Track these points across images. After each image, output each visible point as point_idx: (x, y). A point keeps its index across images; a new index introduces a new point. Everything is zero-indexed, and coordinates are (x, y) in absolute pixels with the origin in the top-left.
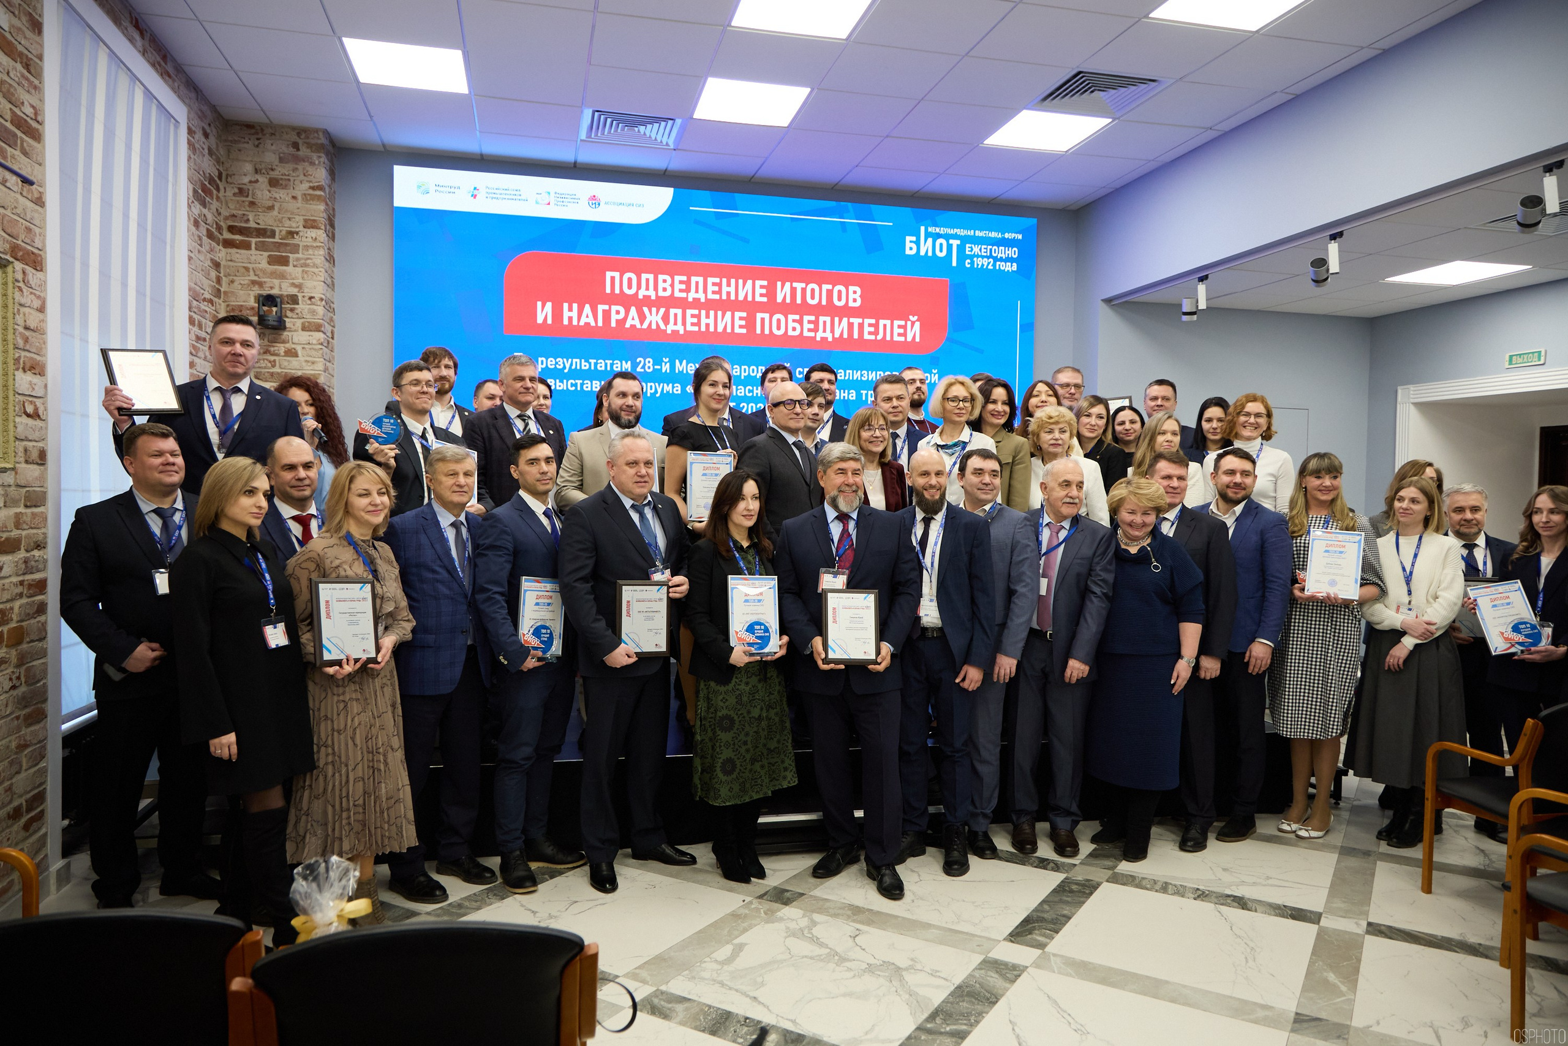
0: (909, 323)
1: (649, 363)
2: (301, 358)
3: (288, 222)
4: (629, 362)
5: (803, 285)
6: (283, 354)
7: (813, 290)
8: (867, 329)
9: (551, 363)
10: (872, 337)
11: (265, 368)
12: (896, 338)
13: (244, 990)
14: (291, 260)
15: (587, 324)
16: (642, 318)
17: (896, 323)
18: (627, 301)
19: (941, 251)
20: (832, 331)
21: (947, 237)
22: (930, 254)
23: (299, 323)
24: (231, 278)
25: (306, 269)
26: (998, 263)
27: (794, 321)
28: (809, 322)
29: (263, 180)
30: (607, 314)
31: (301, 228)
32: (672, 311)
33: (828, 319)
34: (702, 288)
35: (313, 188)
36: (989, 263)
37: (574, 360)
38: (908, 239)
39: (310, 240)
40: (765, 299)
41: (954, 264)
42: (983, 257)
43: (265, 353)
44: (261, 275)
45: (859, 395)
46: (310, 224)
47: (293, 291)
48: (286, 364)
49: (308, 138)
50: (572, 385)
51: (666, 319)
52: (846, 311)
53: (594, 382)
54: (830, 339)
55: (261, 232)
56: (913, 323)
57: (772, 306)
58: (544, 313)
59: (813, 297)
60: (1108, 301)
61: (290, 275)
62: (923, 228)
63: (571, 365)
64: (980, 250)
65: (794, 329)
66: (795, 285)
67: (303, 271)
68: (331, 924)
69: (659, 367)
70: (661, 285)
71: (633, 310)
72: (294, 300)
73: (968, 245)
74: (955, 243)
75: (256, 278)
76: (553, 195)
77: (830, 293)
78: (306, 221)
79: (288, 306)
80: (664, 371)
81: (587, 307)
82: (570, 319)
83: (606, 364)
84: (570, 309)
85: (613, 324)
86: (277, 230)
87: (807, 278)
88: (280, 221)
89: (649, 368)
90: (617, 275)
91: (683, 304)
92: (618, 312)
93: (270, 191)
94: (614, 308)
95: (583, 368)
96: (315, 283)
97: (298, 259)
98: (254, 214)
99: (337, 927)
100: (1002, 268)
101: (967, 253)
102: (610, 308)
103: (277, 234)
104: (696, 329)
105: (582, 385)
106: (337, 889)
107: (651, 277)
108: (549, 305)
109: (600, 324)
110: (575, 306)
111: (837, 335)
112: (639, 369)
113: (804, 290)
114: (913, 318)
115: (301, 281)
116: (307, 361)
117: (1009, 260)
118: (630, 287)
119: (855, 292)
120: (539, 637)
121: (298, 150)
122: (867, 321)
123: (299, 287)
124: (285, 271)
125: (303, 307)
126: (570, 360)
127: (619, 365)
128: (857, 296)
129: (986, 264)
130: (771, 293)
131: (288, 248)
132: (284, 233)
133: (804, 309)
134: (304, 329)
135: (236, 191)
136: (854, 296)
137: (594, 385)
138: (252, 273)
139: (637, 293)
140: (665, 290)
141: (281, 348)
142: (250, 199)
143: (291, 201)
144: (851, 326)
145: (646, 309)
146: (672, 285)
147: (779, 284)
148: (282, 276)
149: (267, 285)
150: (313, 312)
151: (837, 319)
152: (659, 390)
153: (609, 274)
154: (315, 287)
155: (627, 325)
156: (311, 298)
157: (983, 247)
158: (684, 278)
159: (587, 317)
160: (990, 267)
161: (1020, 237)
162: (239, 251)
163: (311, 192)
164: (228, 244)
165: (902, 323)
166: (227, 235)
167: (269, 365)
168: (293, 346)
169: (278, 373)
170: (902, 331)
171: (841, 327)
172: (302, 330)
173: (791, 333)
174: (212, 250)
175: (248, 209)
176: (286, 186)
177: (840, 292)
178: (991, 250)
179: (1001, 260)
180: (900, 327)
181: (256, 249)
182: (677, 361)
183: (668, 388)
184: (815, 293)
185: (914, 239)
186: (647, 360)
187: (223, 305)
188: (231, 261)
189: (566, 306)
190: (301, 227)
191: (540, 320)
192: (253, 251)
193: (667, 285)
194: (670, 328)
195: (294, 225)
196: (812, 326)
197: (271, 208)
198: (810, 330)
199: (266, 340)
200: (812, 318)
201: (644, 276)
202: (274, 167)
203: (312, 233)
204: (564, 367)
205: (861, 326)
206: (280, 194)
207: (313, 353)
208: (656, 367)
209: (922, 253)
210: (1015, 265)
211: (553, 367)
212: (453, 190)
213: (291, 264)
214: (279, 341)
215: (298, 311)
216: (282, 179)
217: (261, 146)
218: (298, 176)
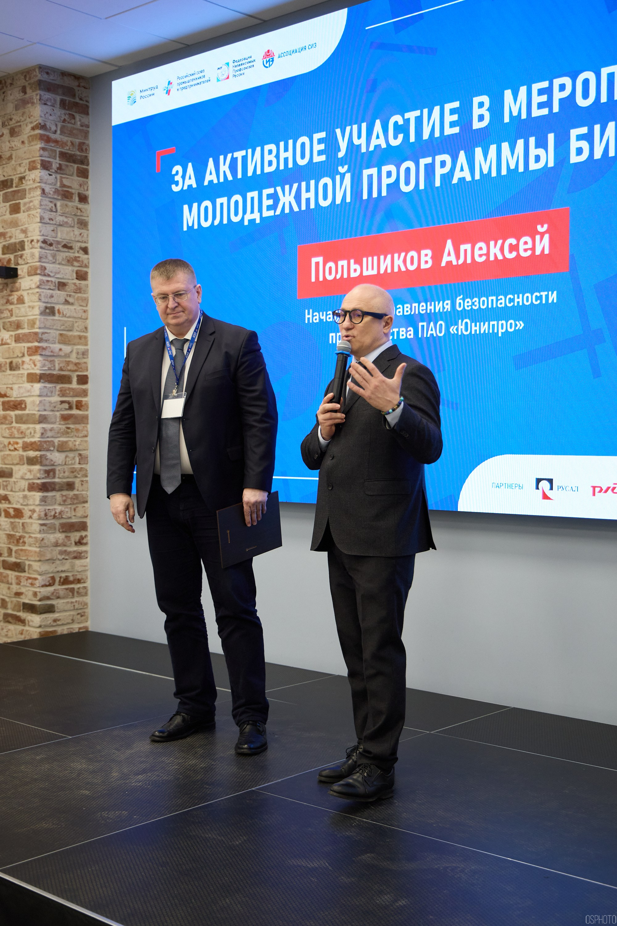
2: (26, 305)
3: (20, 168)
6: (16, 302)
11: (7, 318)
14: (22, 206)
23: (25, 267)
25: (29, 213)
29: (6, 131)
31: (28, 172)
35: (33, 129)
39: (31, 182)
43: (7, 303)
44: (5, 226)
46: (32, 168)
47: (21, 237)
48: (17, 311)
49: (30, 78)
61: (21, 221)
67: (29, 215)
72: (21, 246)
75: (3, 230)
76: (231, 64)
78: (30, 163)
79: (20, 253)
86: (14, 177)
88: (15, 169)
93: (9, 142)
96: (34, 225)
97: (25, 204)
103: (14, 182)
115: (26, 226)
116: (29, 307)
121: (25, 92)
123: (24, 231)
124: (17, 218)
125: (27, 252)
131: (20, 194)
132: (17, 180)
134: (30, 274)
138: (1, 225)
141: (14, 298)
143: (22, 146)
148: (15, 224)
149: (8, 235)
150: (33, 255)
154: (34, 229)
156: (32, 241)
163: (33, 133)
167: (9, 315)
168: (22, 293)
169: (14, 322)
172: (29, 276)
176: (19, 132)
181: (3, 201)
190: (27, 170)
192: (1, 204)
195: (23, 170)
197: (10, 158)
199: (8, 290)
202: (12, 116)
206: (16, 142)
212: (152, 92)
213: (22, 211)
214: (15, 289)
215: (24, 257)
216: (16, 126)
217: (5, 99)
218: (25, 120)
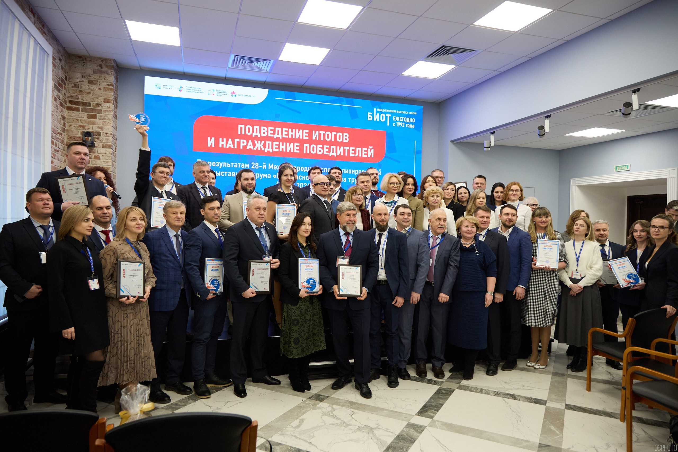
0: (369, 149)
1: (257, 164)
2: (101, 160)
3: (97, 99)
4: (248, 164)
5: (324, 132)
6: (93, 158)
7: (328, 135)
8: (351, 152)
9: (214, 164)
10: (353, 155)
12: (364, 156)
13: (101, 444)
14: (98, 116)
15: (230, 147)
16: (254, 145)
17: (364, 149)
18: (247, 138)
19: (383, 119)
20: (336, 152)
21: (385, 113)
22: (378, 120)
23: (101, 144)
24: (70, 124)
25: (105, 121)
26: (407, 125)
27: (320, 148)
28: (327, 148)
29: (86, 81)
30: (239, 143)
31: (103, 103)
32: (267, 142)
33: (335, 147)
34: (280, 133)
35: (108, 85)
36: (403, 125)
37: (224, 163)
38: (369, 113)
39: (107, 108)
40: (307, 138)
41: (388, 124)
42: (400, 122)
44: (84, 122)
45: (348, 180)
46: (107, 101)
47: (99, 130)
48: (95, 162)
49: (106, 63)
50: (223, 174)
51: (264, 146)
52: (342, 144)
53: (233, 173)
54: (335, 156)
55: (84, 104)
56: (371, 150)
57: (311, 141)
58: (211, 142)
59: (328, 138)
60: (453, 141)
61: (97, 123)
62: (375, 109)
63: (223, 165)
64: (399, 119)
65: (320, 151)
66: (320, 132)
67: (103, 121)
68: (137, 414)
69: (261, 167)
70: (262, 131)
71: (250, 142)
72: (99, 134)
73: (394, 117)
74: (389, 116)
75: (81, 124)
76: (215, 91)
77: (335, 136)
78: (105, 99)
79: (96, 137)
80: (263, 168)
81: (230, 140)
82: (222, 145)
83: (238, 165)
84: (223, 141)
85: (241, 148)
86: (92, 103)
87: (326, 129)
88: (93, 99)
89: (257, 167)
90: (243, 126)
91: (272, 139)
92: (243, 143)
93: (88, 86)
94: (242, 141)
95: (228, 166)
96: (109, 127)
97: (101, 116)
98: (81, 95)
99: (140, 416)
100: (408, 127)
101: (394, 120)
102: (240, 140)
103: (92, 105)
104: (277, 150)
105: (227, 174)
106: (140, 398)
107: (258, 127)
108: (213, 139)
109: (236, 147)
110: (225, 139)
111: (338, 154)
112: (252, 167)
113: (324, 135)
114: (371, 147)
115: (102, 126)
116: (104, 161)
117: (411, 123)
118: (249, 132)
119: (346, 136)
120: (213, 284)
121: (102, 68)
122: (351, 148)
123: (101, 128)
124: (95, 121)
125: (103, 137)
126: (222, 163)
127: (244, 166)
128: (347, 137)
129: (401, 125)
130: (310, 135)
131: (97, 111)
132: (95, 104)
133: (324, 143)
134: (103, 147)
135: (73, 85)
136: (345, 137)
137: (233, 174)
138: (80, 122)
139: (252, 134)
140: (264, 133)
141: (93, 155)
142: (79, 89)
143: (98, 90)
144: (344, 150)
145: (256, 141)
146: (267, 131)
147: (314, 132)
148: (94, 124)
149: (87, 127)
150: (107, 140)
151: (338, 147)
152: (261, 177)
153: (240, 126)
154: (109, 128)
155: (248, 148)
156: (106, 133)
157: (400, 117)
158: (273, 128)
159: (230, 144)
160: (403, 126)
161: (416, 114)
162: (74, 112)
163: (107, 87)
164: (69, 109)
165: (366, 149)
166: (69, 105)
168: (98, 155)
170: (366, 153)
171: (340, 151)
173: (318, 153)
174: (62, 111)
175: (78, 93)
176: (96, 83)
177: (340, 136)
178: (404, 119)
179: (408, 123)
180: (365, 151)
181: (82, 111)
182: (269, 164)
183: (265, 176)
184: (329, 136)
185: (371, 113)
186: (256, 163)
187: (66, 136)
188: (70, 116)
189: (221, 139)
191: (209, 145)
192: (81, 112)
193: (265, 131)
194: (266, 150)
195: (99, 101)
196: (328, 150)
197: (89, 93)
198: (327, 152)
200: (328, 146)
201: (255, 127)
202: (91, 75)
203: (108, 105)
204: (220, 166)
205: (349, 150)
206: (93, 87)
207: (107, 158)
208: (260, 167)
209: (375, 120)
210: (414, 125)
211: (215, 166)
212: (171, 87)
213: (98, 118)
214: (92, 152)
215: (100, 139)
216: (94, 81)
217: (85, 66)
218: (101, 80)
